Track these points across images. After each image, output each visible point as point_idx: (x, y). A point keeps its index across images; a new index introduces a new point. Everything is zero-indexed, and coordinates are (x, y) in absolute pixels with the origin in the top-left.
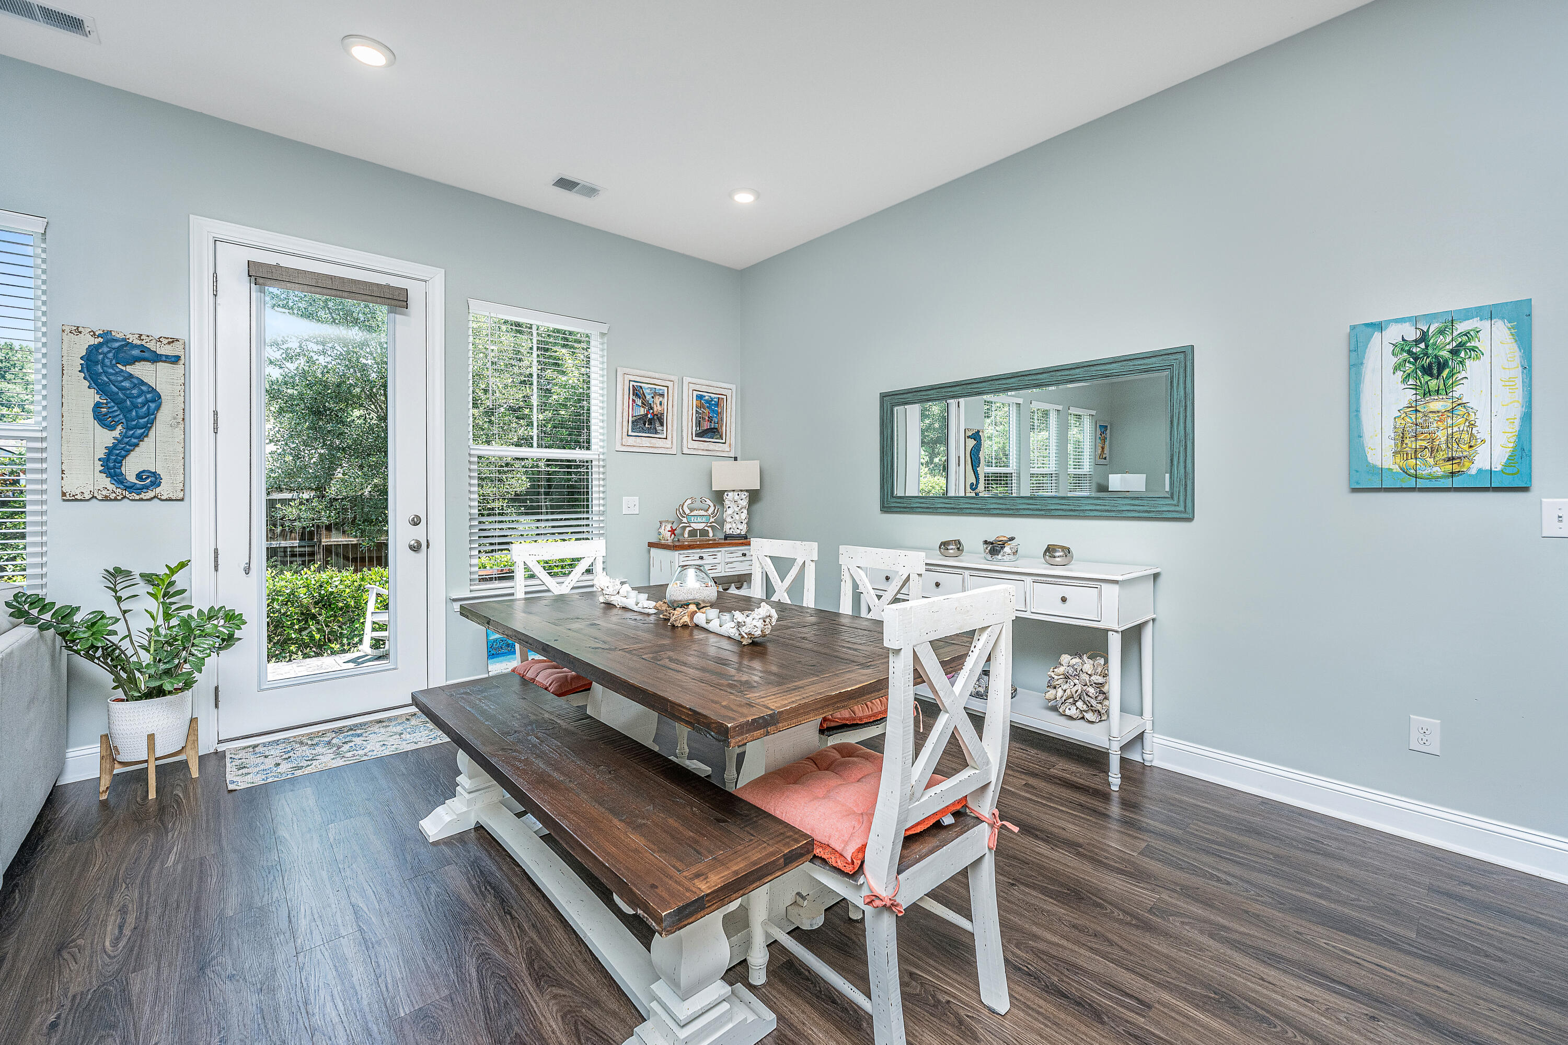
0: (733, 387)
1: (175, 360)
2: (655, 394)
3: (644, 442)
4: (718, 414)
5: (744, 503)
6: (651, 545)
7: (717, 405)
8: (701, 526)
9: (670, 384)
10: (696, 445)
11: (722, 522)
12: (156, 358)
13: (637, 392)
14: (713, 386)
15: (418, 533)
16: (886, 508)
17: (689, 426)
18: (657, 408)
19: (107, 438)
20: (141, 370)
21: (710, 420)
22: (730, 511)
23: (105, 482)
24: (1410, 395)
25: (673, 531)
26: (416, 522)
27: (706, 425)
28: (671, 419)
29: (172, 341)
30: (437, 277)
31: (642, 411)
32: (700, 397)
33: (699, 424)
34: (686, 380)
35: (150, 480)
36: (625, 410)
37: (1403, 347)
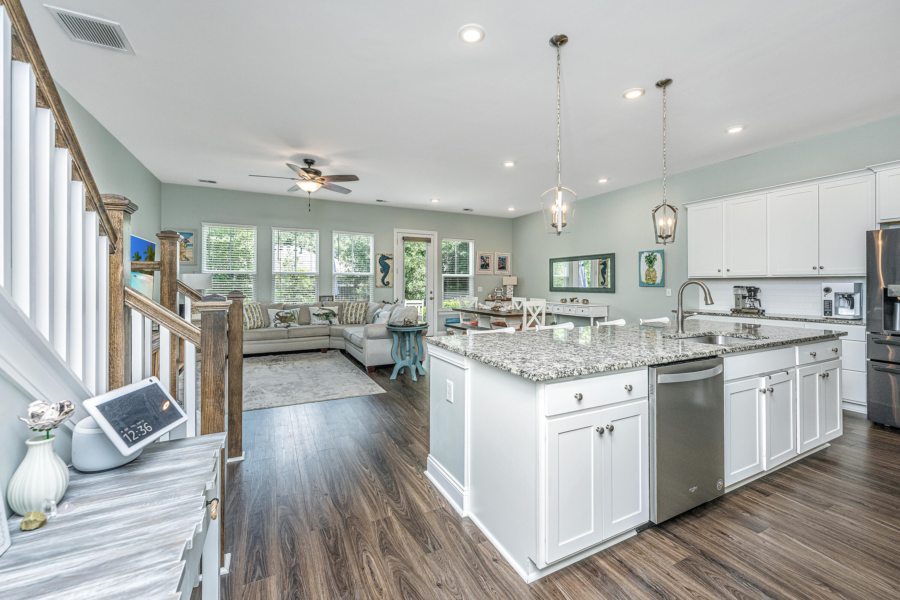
0: (510, 254)
1: (392, 259)
2: (487, 258)
3: (484, 271)
4: (505, 262)
5: (512, 289)
6: (486, 300)
7: (504, 260)
8: (500, 295)
9: (491, 255)
10: (498, 272)
11: (505, 293)
12: (389, 258)
13: (482, 258)
14: (503, 255)
15: (432, 295)
16: (550, 290)
17: (496, 266)
18: (487, 262)
19: (382, 275)
20: (387, 261)
21: (503, 264)
22: (508, 291)
23: (382, 284)
24: (647, 267)
25: (492, 297)
26: (431, 293)
27: (501, 266)
28: (491, 265)
29: (391, 255)
30: (436, 233)
31: (483, 263)
32: (499, 258)
33: (499, 265)
34: (496, 253)
35: (388, 283)
36: (479, 263)
37: (646, 257)
